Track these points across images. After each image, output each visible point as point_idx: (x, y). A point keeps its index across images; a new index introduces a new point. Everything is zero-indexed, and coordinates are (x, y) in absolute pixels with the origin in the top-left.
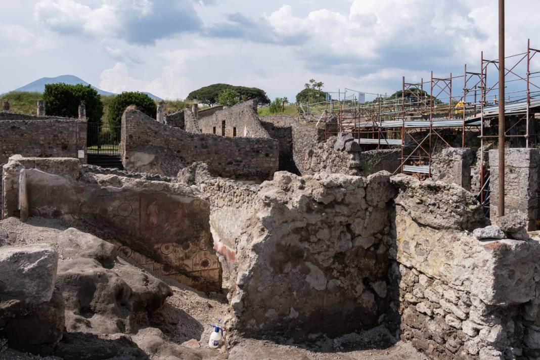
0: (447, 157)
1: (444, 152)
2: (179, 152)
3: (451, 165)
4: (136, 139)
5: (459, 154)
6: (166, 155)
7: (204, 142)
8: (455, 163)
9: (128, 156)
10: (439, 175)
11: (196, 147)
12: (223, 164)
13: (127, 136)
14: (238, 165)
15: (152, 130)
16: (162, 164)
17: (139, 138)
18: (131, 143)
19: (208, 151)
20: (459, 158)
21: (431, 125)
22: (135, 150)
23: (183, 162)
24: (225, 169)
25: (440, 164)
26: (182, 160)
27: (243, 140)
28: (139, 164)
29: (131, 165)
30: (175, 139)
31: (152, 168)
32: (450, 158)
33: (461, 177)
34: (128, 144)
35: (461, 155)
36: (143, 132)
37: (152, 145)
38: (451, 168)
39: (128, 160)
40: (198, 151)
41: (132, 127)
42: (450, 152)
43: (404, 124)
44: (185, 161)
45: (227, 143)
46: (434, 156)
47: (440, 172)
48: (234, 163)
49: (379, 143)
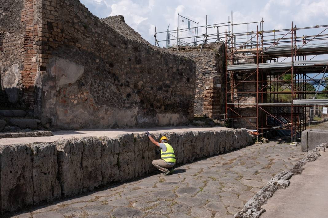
2: (111, 65)
4: (58, 33)
6: (97, 69)
7: (137, 53)
9: (45, 65)
11: (130, 60)
12: (155, 89)
13: (43, 24)
14: (167, 91)
15: (81, 22)
16: (91, 85)
17: (62, 31)
18: (51, 40)
19: (141, 67)
22: (56, 55)
23: (116, 82)
24: (156, 96)
26: (115, 80)
27: (171, 57)
28: (62, 82)
29: (51, 83)
30: (107, 43)
31: (80, 91)
34: (46, 39)
36: (68, 22)
37: (79, 48)
39: (46, 73)
40: (132, 66)
41: (53, 9)
44: (119, 81)
45: (158, 59)
48: (164, 88)
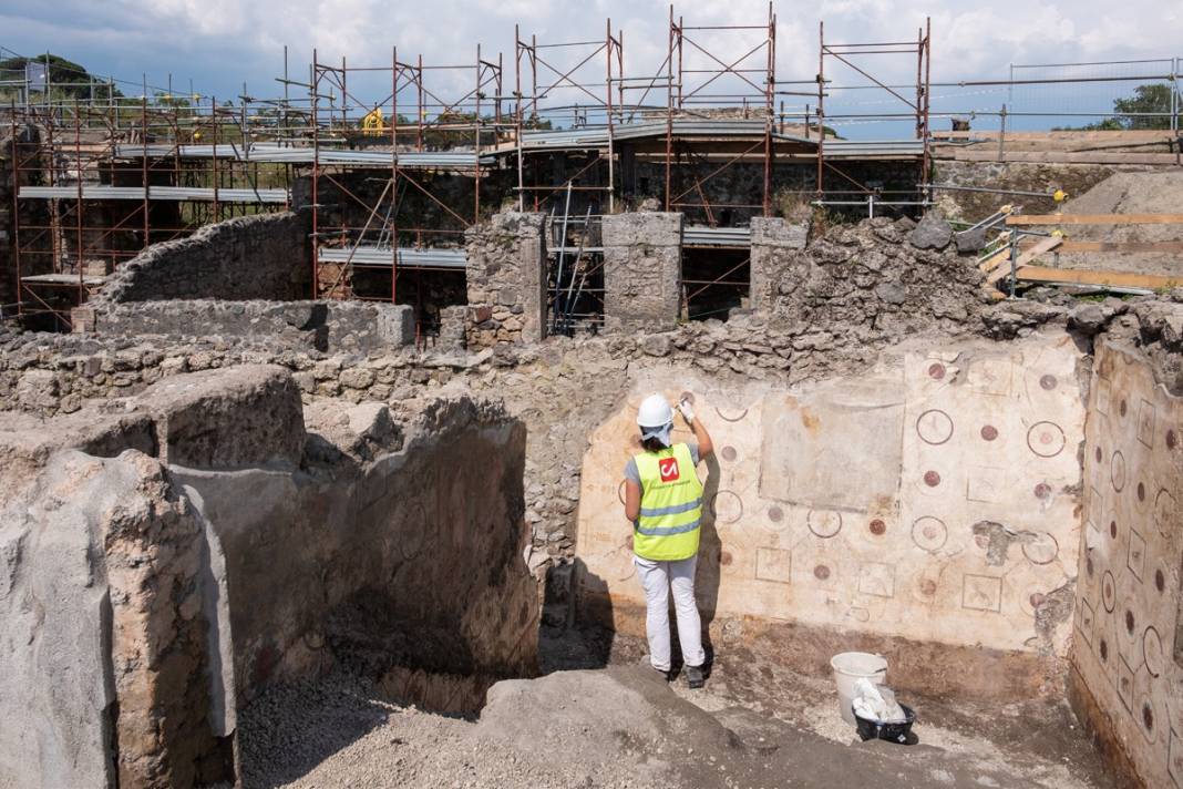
0: (504, 231)
1: (496, 221)
3: (515, 246)
5: (534, 225)
8: (523, 243)
10: (485, 267)
20: (533, 231)
21: (396, 162)
25: (485, 245)
32: (511, 233)
33: (538, 269)
35: (537, 227)
38: (513, 252)
42: (512, 220)
43: (317, 157)
46: (471, 230)
47: (487, 260)
49: (217, 198)
